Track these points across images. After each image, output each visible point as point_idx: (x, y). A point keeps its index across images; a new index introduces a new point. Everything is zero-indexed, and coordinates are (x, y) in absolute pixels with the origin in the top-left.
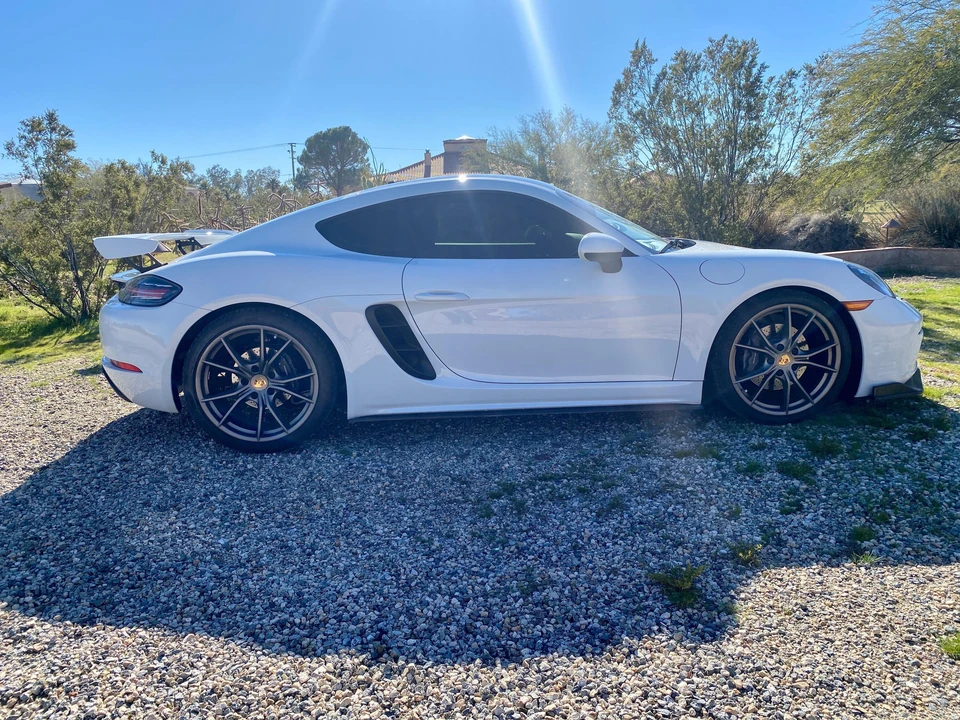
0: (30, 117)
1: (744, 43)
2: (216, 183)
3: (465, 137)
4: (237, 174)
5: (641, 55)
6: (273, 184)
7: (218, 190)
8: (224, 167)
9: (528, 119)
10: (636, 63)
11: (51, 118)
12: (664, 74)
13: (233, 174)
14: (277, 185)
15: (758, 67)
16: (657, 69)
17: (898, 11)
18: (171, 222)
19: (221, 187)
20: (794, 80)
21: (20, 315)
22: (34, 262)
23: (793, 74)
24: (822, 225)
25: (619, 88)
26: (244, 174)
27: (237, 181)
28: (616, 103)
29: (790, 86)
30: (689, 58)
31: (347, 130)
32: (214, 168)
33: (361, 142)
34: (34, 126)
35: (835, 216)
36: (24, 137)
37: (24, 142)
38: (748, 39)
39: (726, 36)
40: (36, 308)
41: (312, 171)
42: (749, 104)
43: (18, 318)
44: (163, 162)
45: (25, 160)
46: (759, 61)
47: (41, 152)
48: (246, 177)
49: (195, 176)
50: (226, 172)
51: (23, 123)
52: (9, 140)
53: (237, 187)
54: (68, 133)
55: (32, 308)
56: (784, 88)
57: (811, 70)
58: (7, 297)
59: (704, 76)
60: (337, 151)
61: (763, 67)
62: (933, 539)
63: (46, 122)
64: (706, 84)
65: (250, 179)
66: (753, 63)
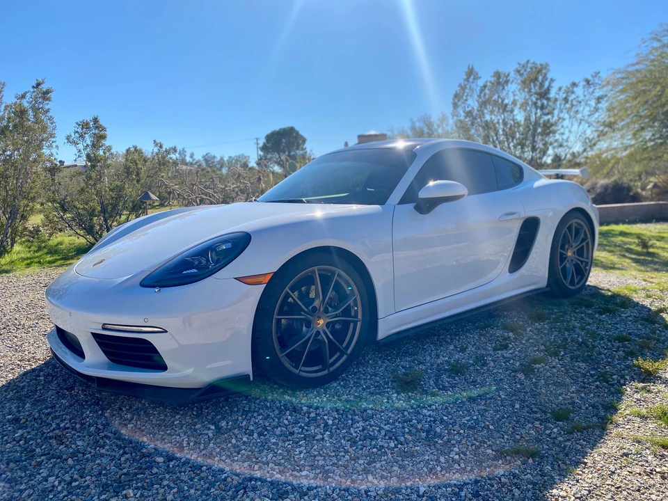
0: (81, 120)
1: (541, 65)
2: (208, 165)
3: (372, 133)
4: (222, 159)
5: (471, 73)
6: (245, 165)
7: (209, 169)
8: (213, 154)
9: (415, 119)
10: (467, 80)
11: (96, 120)
12: (485, 86)
13: (218, 159)
14: (247, 166)
15: (549, 80)
16: (481, 83)
17: (659, 41)
18: (166, 185)
19: (210, 167)
20: (575, 89)
21: (71, 242)
22: (79, 208)
23: (574, 85)
24: (606, 188)
25: (456, 96)
26: (226, 159)
27: (222, 164)
28: (455, 106)
29: (573, 92)
30: (502, 76)
31: (292, 129)
32: (207, 155)
33: (302, 137)
34: (85, 125)
35: (615, 181)
36: (77, 132)
37: (77, 135)
38: (543, 63)
39: (528, 61)
40: (81, 238)
41: (269, 156)
42: (543, 105)
43: (69, 244)
44: (161, 147)
45: (77, 146)
46: (549, 76)
47: (89, 142)
48: (227, 161)
49: (194, 160)
50: (214, 157)
51: (77, 123)
52: (68, 134)
53: (221, 167)
54: (104, 129)
55: (78, 238)
56: (569, 94)
57: (588, 81)
58: (64, 232)
59: (512, 87)
60: (285, 143)
61: (552, 80)
62: (581, 365)
63: (92, 123)
64: (514, 92)
65: (230, 162)
66: (545, 78)
